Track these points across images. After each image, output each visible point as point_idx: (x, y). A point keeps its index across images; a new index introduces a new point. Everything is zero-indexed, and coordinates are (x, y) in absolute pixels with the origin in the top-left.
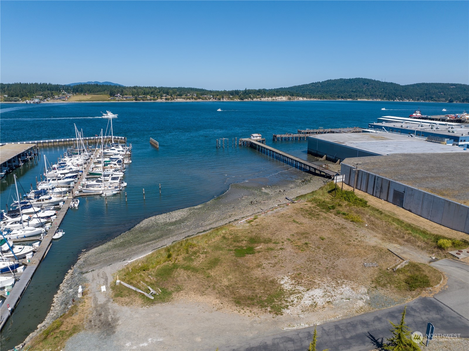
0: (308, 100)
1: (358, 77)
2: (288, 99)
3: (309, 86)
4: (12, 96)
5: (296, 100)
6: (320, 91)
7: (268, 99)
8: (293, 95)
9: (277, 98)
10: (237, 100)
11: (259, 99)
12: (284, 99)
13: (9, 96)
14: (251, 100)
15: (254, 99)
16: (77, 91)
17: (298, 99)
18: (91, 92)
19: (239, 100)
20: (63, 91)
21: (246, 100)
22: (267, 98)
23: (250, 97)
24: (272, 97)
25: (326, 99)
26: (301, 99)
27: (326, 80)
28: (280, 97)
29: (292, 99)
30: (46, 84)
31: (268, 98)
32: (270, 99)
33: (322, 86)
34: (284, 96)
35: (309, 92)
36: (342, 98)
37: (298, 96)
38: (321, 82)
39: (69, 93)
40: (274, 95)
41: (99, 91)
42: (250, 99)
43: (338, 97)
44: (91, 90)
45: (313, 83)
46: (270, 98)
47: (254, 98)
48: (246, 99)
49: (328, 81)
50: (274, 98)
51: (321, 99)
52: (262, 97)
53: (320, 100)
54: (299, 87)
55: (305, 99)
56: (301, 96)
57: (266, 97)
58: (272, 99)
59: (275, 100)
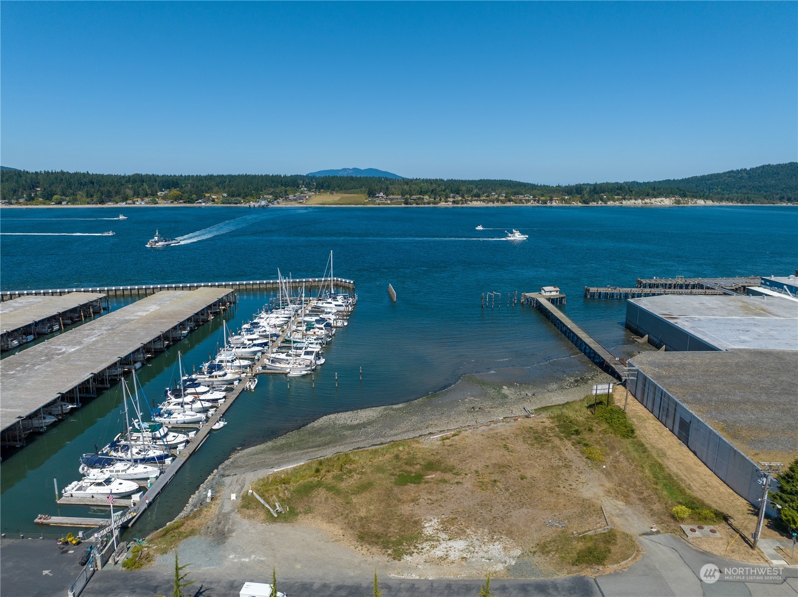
0: (716, 204)
2: (676, 203)
3: (722, 178)
4: (233, 196)
5: (690, 204)
6: (745, 187)
7: (636, 202)
8: (684, 196)
9: (653, 200)
10: (576, 204)
11: (617, 202)
12: (667, 202)
13: (229, 195)
14: (603, 205)
15: (609, 203)
16: (322, 187)
17: (696, 203)
18: (341, 189)
19: (580, 204)
20: (302, 187)
21: (594, 204)
22: (633, 201)
23: (602, 199)
24: (643, 199)
25: (753, 202)
26: (701, 202)
27: (758, 166)
28: (659, 199)
29: (682, 202)
30: (280, 176)
31: (636, 200)
32: (639, 202)
33: (750, 177)
34: (666, 197)
35: (721, 188)
36: (789, 200)
37: (696, 197)
38: (748, 169)
39: (310, 191)
40: (648, 195)
41: (354, 187)
42: (600, 202)
43: (781, 199)
44: (341, 185)
45: (732, 171)
46: (640, 201)
47: (609, 200)
48: (594, 202)
49: (763, 167)
50: (647, 201)
51: (743, 203)
52: (625, 199)
53: (740, 204)
54: (703, 178)
55: (709, 203)
56: (700, 198)
57: (631, 199)
58: (644, 202)
59: (649, 204)
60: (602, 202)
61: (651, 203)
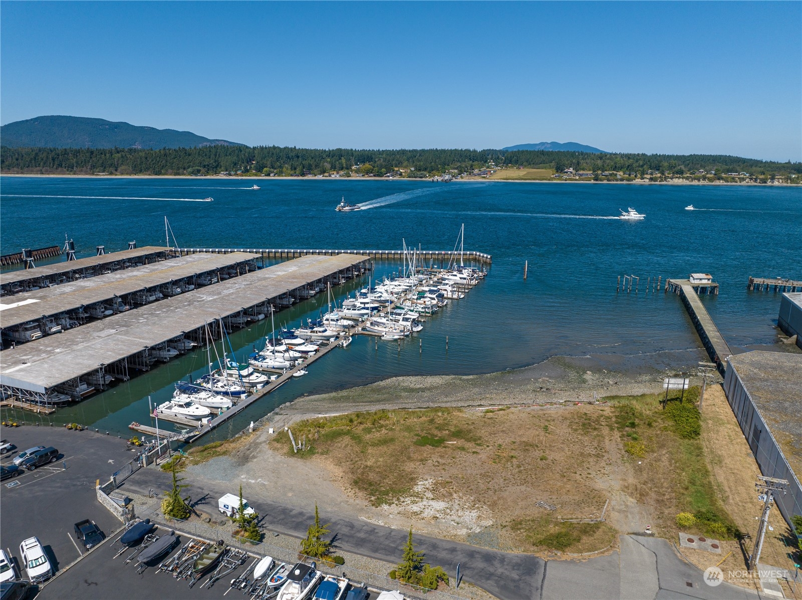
4: (420, 170)
13: (416, 169)
16: (510, 162)
18: (530, 164)
20: (490, 161)
30: (469, 151)
39: (497, 165)
41: (543, 162)
44: (530, 160)
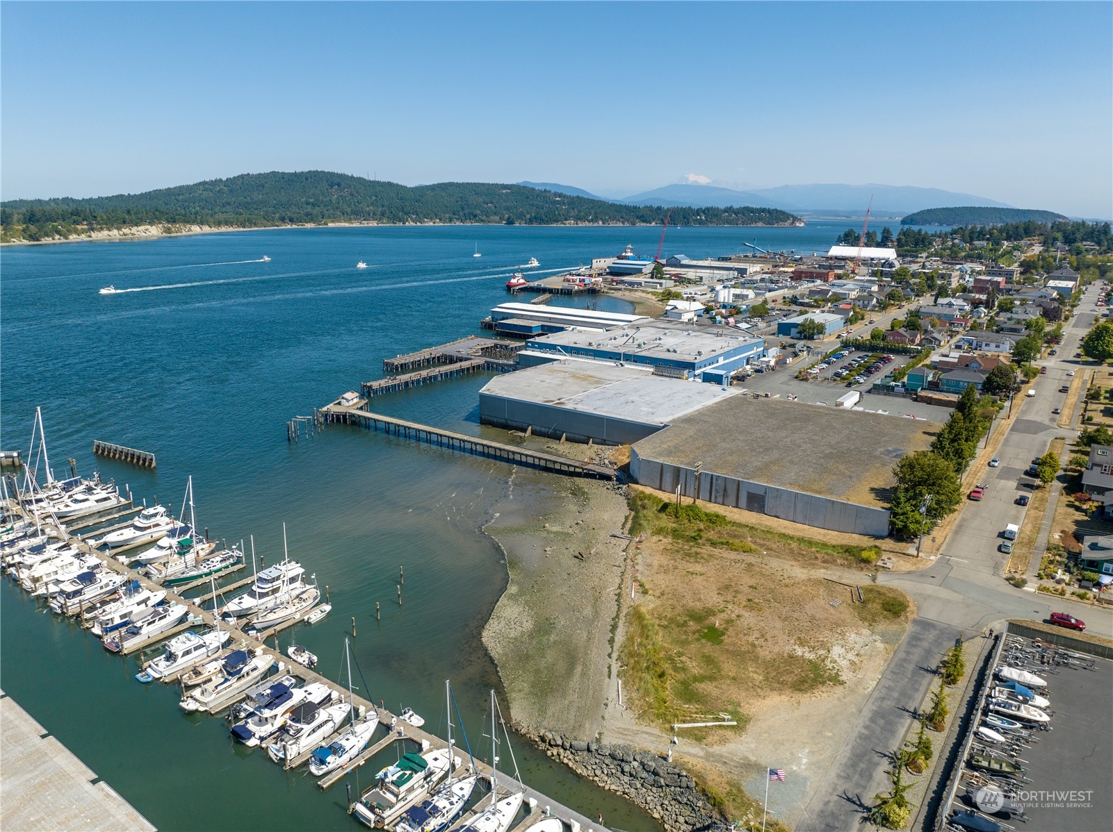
0: (215, 230)
1: (313, 169)
2: (165, 232)
3: (195, 192)
5: (184, 233)
6: (229, 204)
7: (111, 233)
8: (174, 221)
9: (134, 229)
10: (18, 243)
11: (83, 236)
12: (153, 231)
14: (63, 240)
15: (71, 237)
17: (190, 230)
19: (26, 242)
21: (48, 240)
22: (106, 233)
23: (59, 233)
24: (119, 229)
25: (255, 225)
26: (196, 229)
27: (236, 175)
28: (142, 228)
29: (173, 229)
31: (110, 230)
32: (115, 234)
33: (231, 191)
34: (151, 224)
35: (199, 206)
36: (291, 221)
37: (188, 222)
38: (224, 179)
40: (124, 222)
42: (57, 237)
43: (283, 220)
45: (204, 183)
46: (115, 232)
47: (70, 232)
48: (48, 236)
49: (242, 176)
50: (126, 231)
51: (244, 227)
52: (93, 229)
53: (242, 229)
54: (169, 192)
55: (206, 229)
56: (194, 222)
57: (102, 229)
58: (121, 233)
59: (131, 236)
60: (61, 235)
61: (132, 234)
